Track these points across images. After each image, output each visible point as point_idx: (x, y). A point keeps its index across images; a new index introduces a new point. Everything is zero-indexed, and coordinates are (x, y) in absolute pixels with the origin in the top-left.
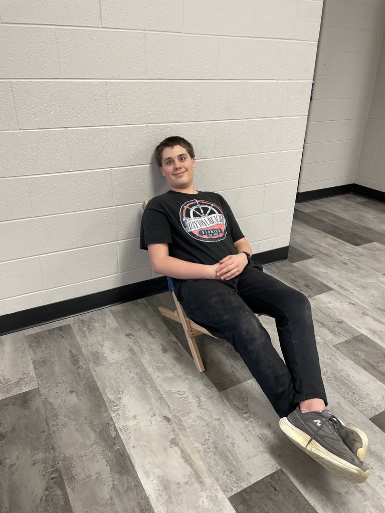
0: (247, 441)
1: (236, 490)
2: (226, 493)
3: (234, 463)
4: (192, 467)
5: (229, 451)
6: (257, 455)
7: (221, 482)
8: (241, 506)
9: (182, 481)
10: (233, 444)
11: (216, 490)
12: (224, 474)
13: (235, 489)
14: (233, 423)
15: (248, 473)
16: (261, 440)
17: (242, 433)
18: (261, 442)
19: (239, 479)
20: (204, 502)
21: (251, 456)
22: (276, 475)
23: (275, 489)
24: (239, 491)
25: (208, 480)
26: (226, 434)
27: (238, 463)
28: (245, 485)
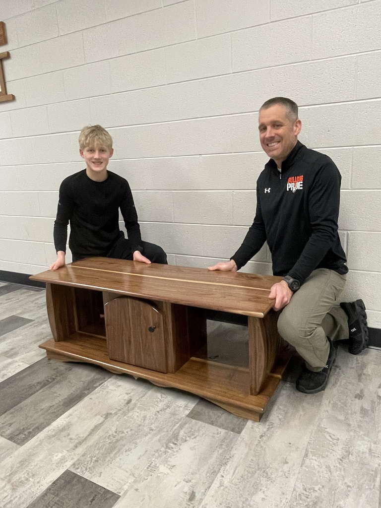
0: (139, 458)
1: (78, 472)
2: (73, 466)
3: (108, 459)
4: (89, 435)
5: (119, 450)
6: (127, 472)
7: (82, 459)
8: (63, 481)
9: (72, 436)
10: (129, 450)
11: (72, 459)
12: (91, 457)
13: (79, 470)
14: (154, 440)
15: (101, 473)
16: (148, 468)
17: (146, 451)
18: (145, 468)
19: (91, 470)
20: (58, 457)
21: (123, 467)
22: (110, 495)
23: (93, 500)
24: (78, 474)
25: (80, 450)
26: (138, 441)
27: (110, 462)
28: (86, 475)
